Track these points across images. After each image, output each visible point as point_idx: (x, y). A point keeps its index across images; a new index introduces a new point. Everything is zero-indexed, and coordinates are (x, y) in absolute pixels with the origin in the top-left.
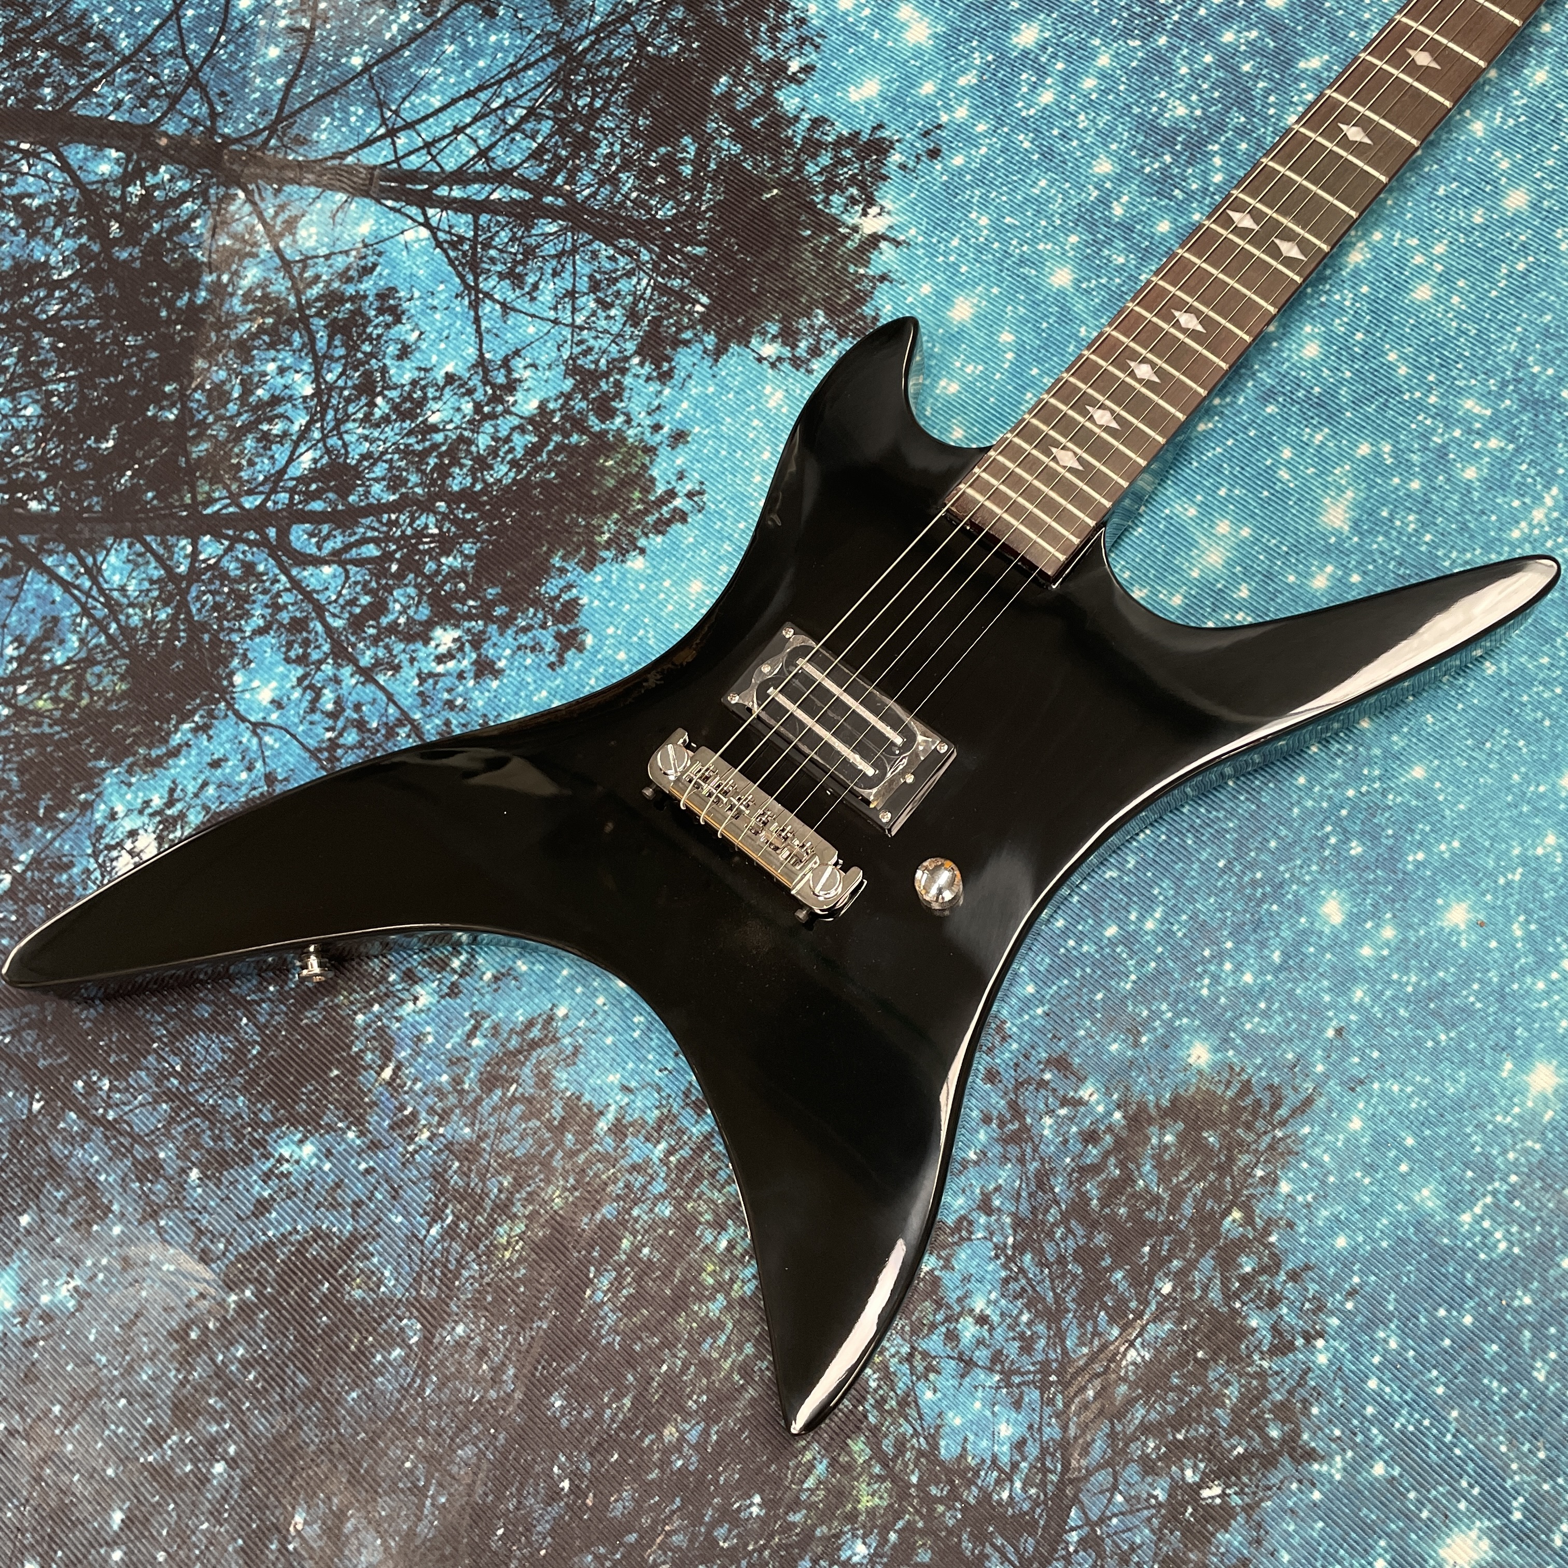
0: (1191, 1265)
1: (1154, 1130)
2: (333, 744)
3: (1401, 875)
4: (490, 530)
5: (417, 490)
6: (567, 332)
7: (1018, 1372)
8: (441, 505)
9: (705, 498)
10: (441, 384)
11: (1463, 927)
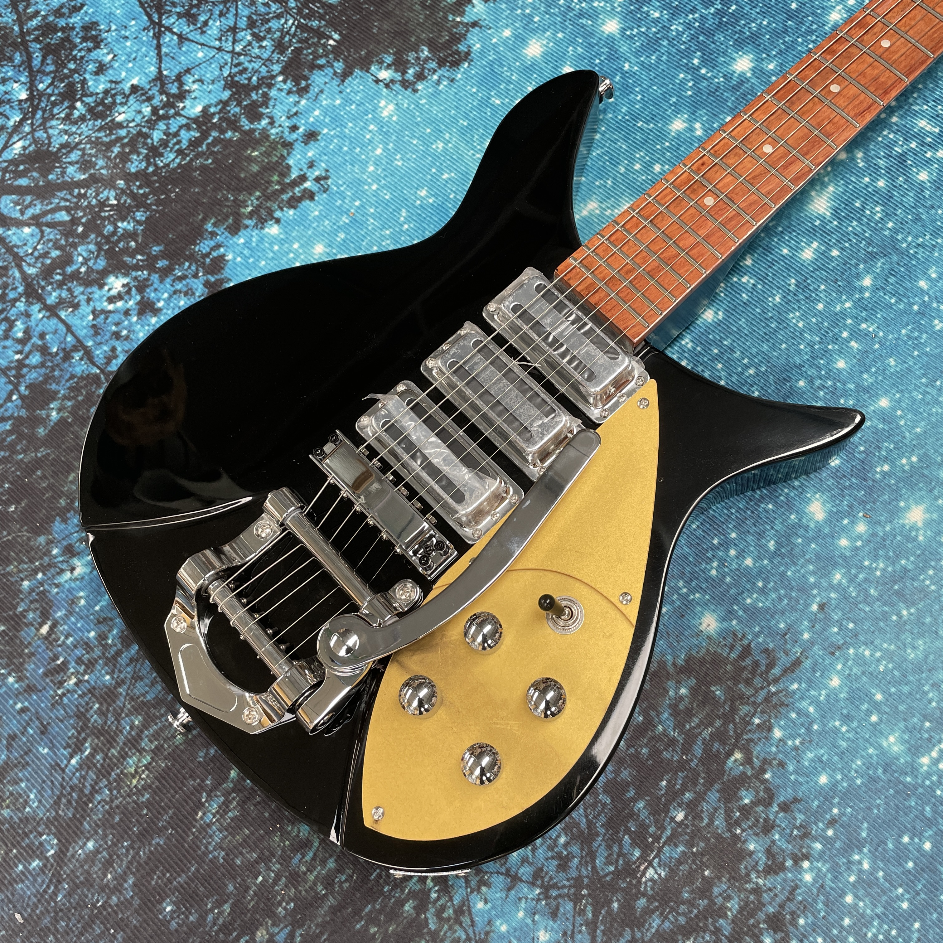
0: (701, 797)
1: (671, 684)
2: (21, 364)
3: (870, 483)
4: (158, 202)
5: (103, 171)
6: (228, 57)
7: (555, 886)
8: (121, 183)
9: (329, 182)
10: (127, 92)
11: (920, 524)
